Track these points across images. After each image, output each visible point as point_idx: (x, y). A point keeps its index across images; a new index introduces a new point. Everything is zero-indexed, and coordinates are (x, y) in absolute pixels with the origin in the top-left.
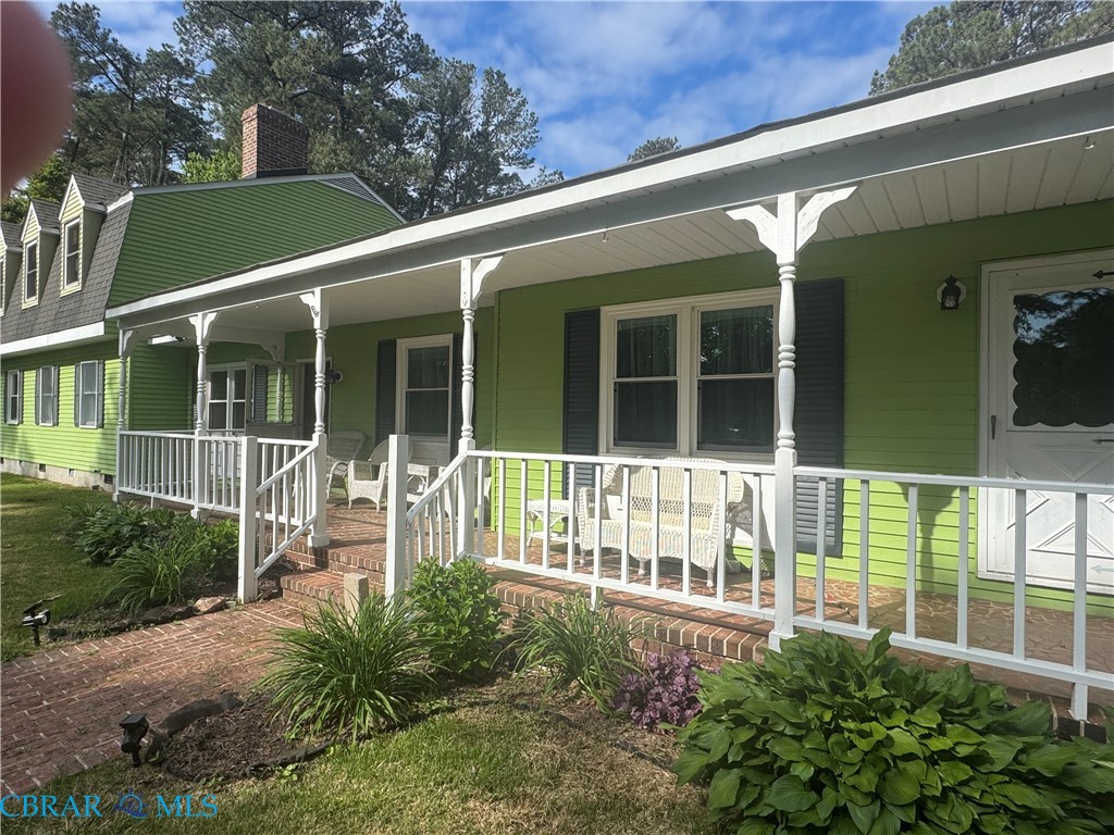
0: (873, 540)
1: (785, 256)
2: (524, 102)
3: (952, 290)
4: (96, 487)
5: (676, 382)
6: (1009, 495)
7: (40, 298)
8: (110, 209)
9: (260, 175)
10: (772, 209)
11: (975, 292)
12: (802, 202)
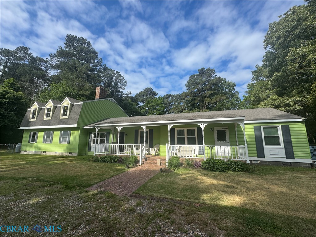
0: (208, 152)
1: (203, 129)
2: (124, 78)
3: (212, 129)
4: (67, 155)
5: (184, 137)
6: (220, 147)
7: (52, 118)
8: (75, 104)
9: (100, 99)
10: (201, 124)
11: (214, 129)
12: (204, 124)
